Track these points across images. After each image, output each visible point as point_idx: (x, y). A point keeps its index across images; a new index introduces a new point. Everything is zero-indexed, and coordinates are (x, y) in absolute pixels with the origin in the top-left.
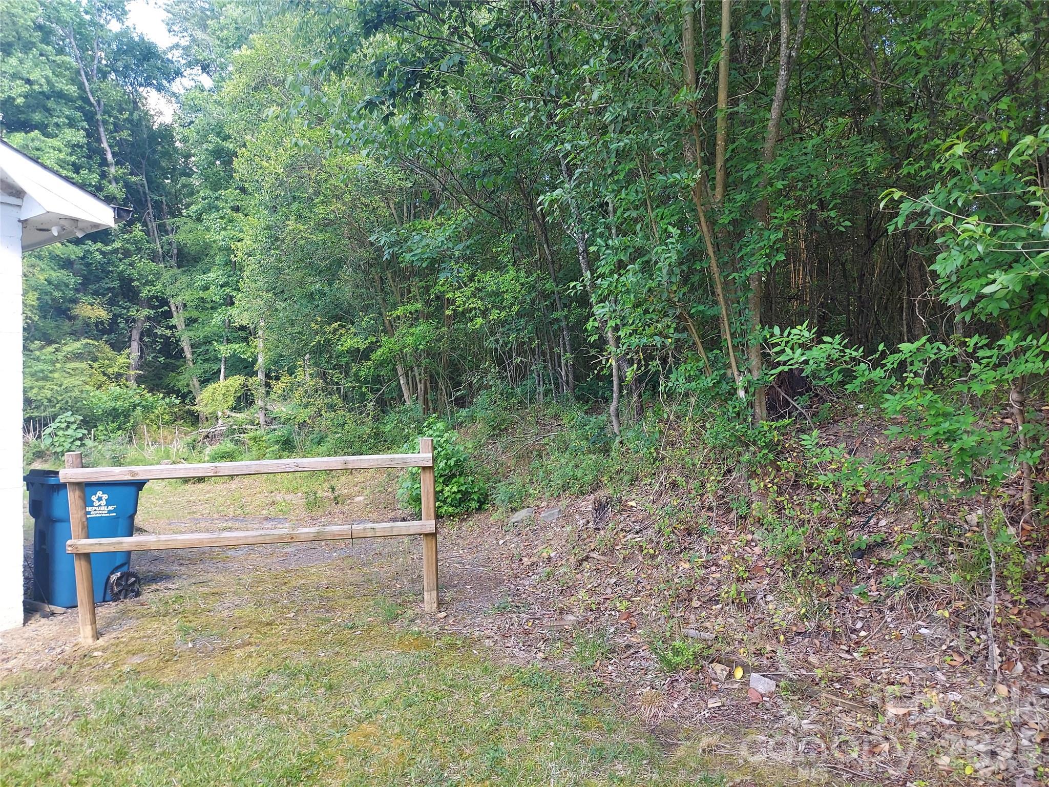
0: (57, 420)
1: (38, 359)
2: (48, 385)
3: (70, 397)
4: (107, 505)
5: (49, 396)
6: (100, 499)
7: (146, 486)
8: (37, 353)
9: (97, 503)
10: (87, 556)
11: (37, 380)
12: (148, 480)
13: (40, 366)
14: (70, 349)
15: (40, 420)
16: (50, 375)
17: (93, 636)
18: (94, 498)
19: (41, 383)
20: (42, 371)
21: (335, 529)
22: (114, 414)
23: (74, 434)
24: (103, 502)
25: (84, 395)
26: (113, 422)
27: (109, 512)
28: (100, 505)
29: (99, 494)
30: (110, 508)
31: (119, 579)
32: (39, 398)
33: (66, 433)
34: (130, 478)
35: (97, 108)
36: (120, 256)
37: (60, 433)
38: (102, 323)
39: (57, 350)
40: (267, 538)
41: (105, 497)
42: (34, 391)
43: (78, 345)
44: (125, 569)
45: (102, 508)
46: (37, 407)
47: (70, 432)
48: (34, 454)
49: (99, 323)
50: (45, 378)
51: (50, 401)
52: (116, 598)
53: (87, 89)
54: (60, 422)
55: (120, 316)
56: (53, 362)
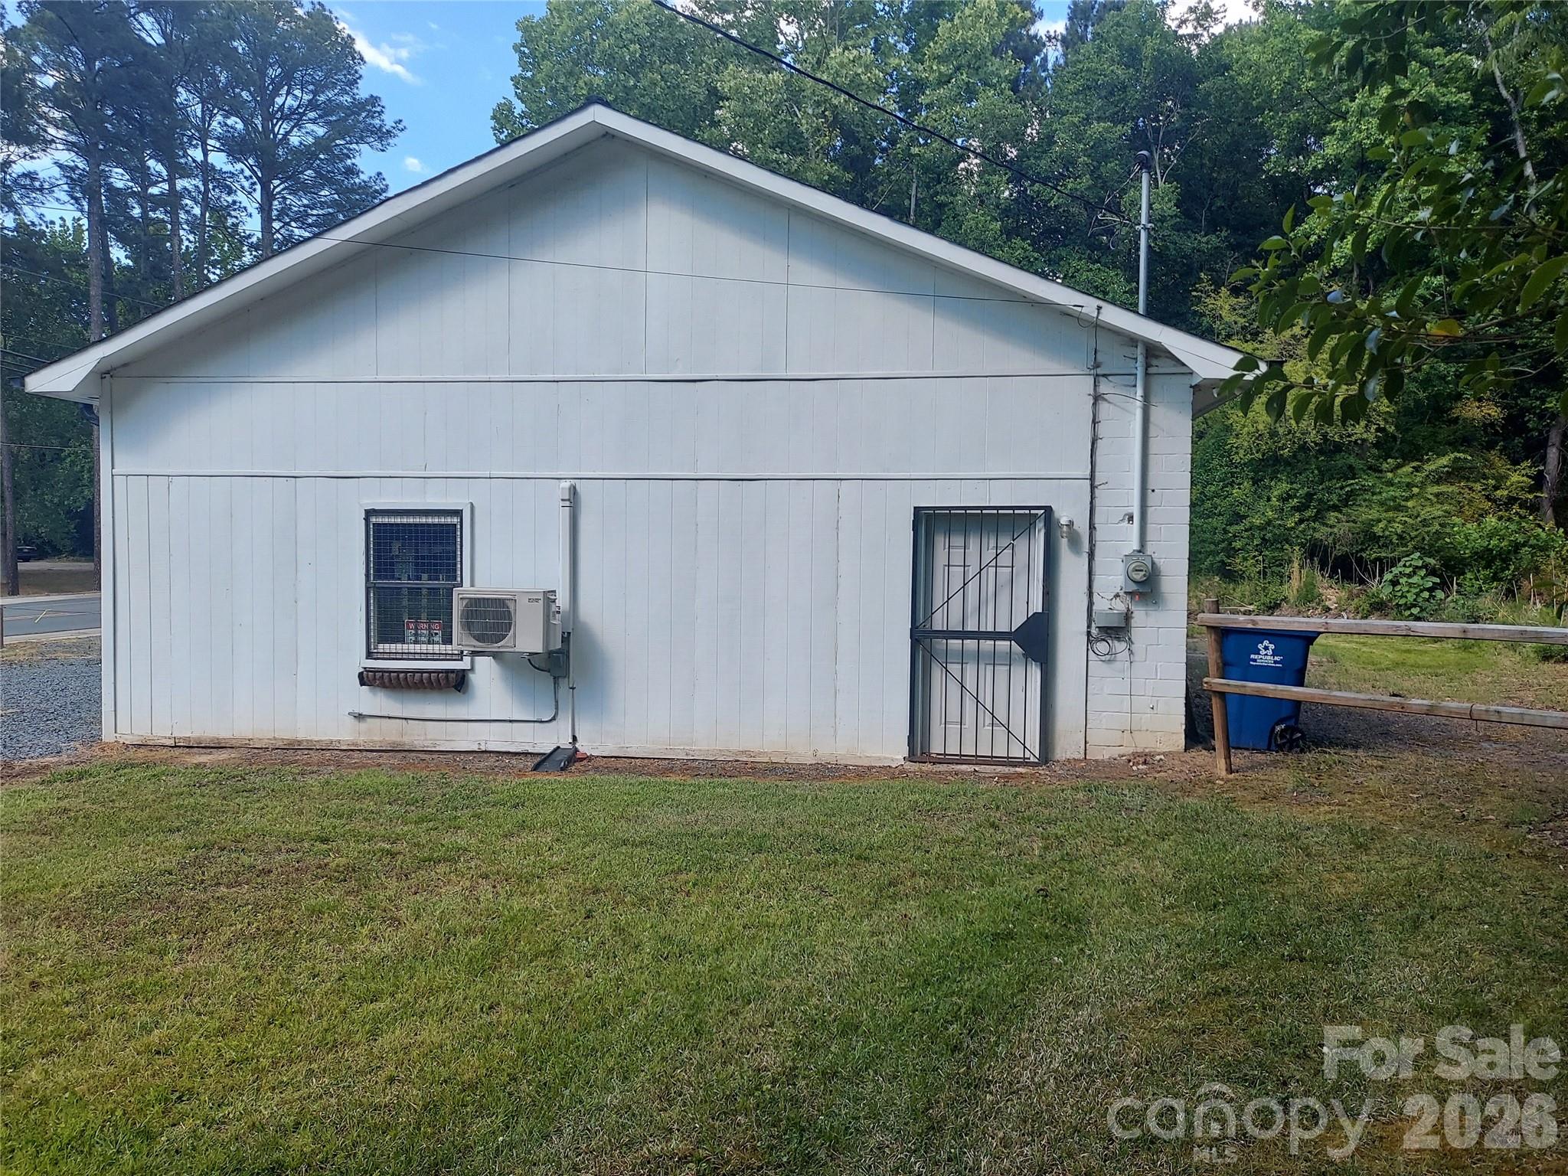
0: (1401, 563)
1: (1390, 483)
2: (1401, 517)
3: (1428, 533)
4: (1273, 655)
5: (1399, 531)
6: (1266, 648)
7: (1318, 640)
8: (1390, 475)
9: (1263, 652)
10: (1222, 695)
11: (1386, 511)
12: (1320, 633)
13: (1392, 492)
14: (1433, 467)
15: (1387, 562)
16: (1403, 503)
17: (1227, 770)
18: (1260, 646)
19: (1391, 514)
20: (1394, 499)
21: (1454, 705)
22: (1486, 557)
23: (1421, 582)
24: (1270, 652)
25: (1448, 530)
26: (1485, 568)
27: (1275, 662)
28: (1266, 655)
29: (1266, 643)
30: (1276, 658)
31: (1282, 730)
32: (1387, 533)
33: (1410, 581)
34: (1250, 626)
35: (1513, 104)
36: (1536, 320)
37: (1403, 580)
38: (1492, 425)
39: (1417, 469)
40: (1376, 703)
41: (1272, 646)
42: (1381, 525)
43: (1444, 461)
44: (1292, 723)
45: (1269, 657)
46: (1385, 546)
47: (1415, 580)
48: (1371, 605)
49: (1489, 425)
50: (1398, 508)
51: (1401, 537)
52: (1280, 748)
53: (1499, 81)
54: (1405, 566)
55: (1530, 410)
56: (1409, 486)
